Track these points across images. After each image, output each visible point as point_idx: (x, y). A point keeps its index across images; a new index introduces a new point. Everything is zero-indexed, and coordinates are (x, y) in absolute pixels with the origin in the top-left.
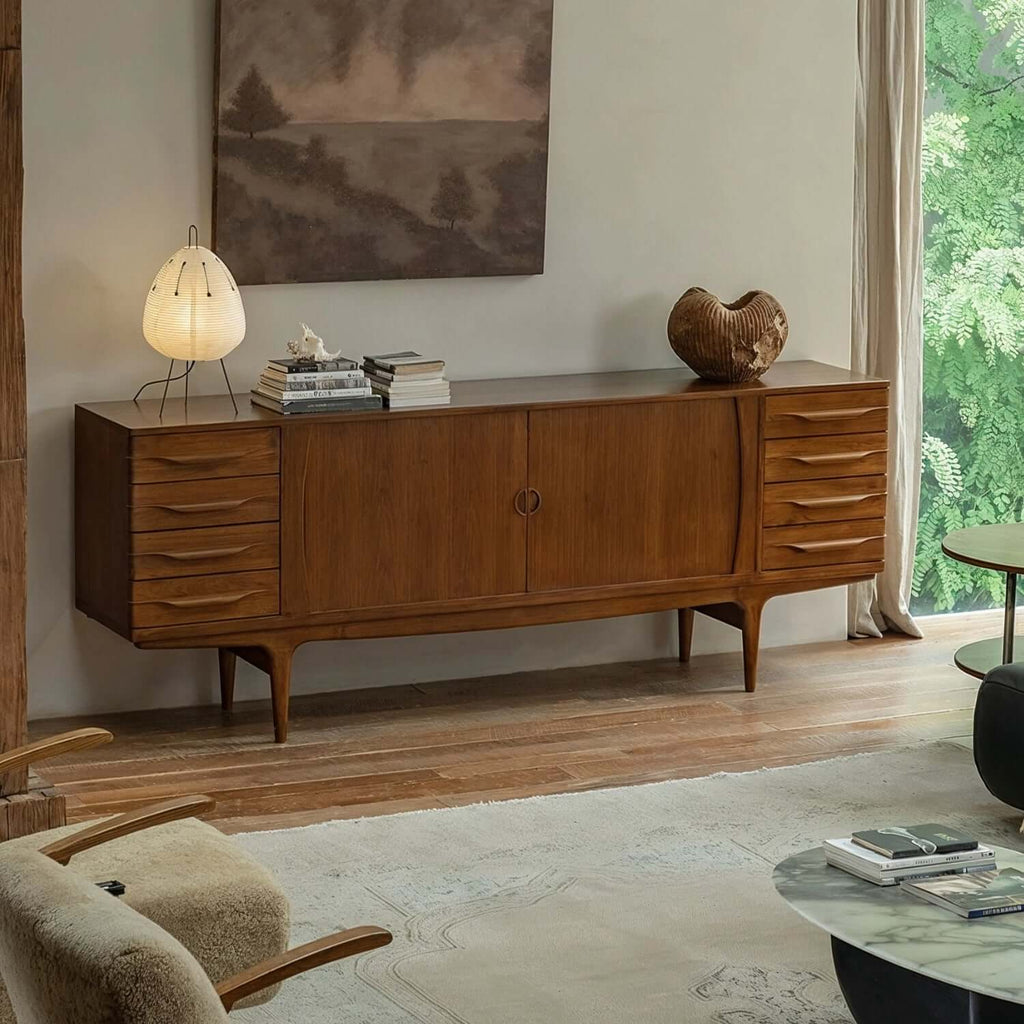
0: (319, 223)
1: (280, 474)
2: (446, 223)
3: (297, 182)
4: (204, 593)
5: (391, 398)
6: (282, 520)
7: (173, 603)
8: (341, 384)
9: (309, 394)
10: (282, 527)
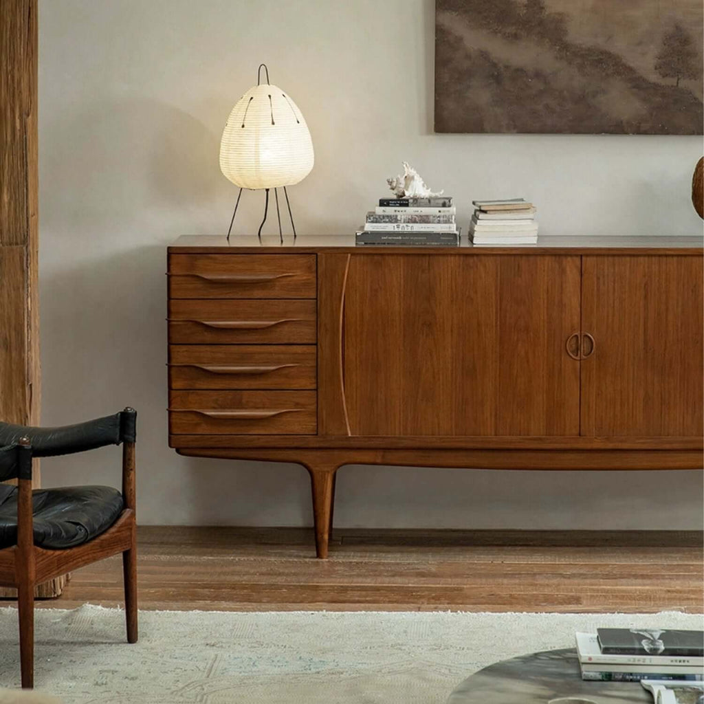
0: (538, 75)
1: (316, 299)
2: (670, 81)
3: (516, 37)
4: (240, 406)
5: (475, 234)
6: (319, 344)
7: (208, 413)
8: (425, 219)
9: (390, 227)
10: (320, 350)
